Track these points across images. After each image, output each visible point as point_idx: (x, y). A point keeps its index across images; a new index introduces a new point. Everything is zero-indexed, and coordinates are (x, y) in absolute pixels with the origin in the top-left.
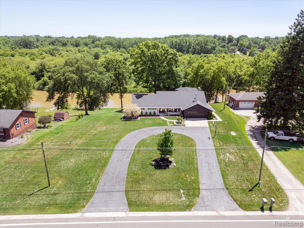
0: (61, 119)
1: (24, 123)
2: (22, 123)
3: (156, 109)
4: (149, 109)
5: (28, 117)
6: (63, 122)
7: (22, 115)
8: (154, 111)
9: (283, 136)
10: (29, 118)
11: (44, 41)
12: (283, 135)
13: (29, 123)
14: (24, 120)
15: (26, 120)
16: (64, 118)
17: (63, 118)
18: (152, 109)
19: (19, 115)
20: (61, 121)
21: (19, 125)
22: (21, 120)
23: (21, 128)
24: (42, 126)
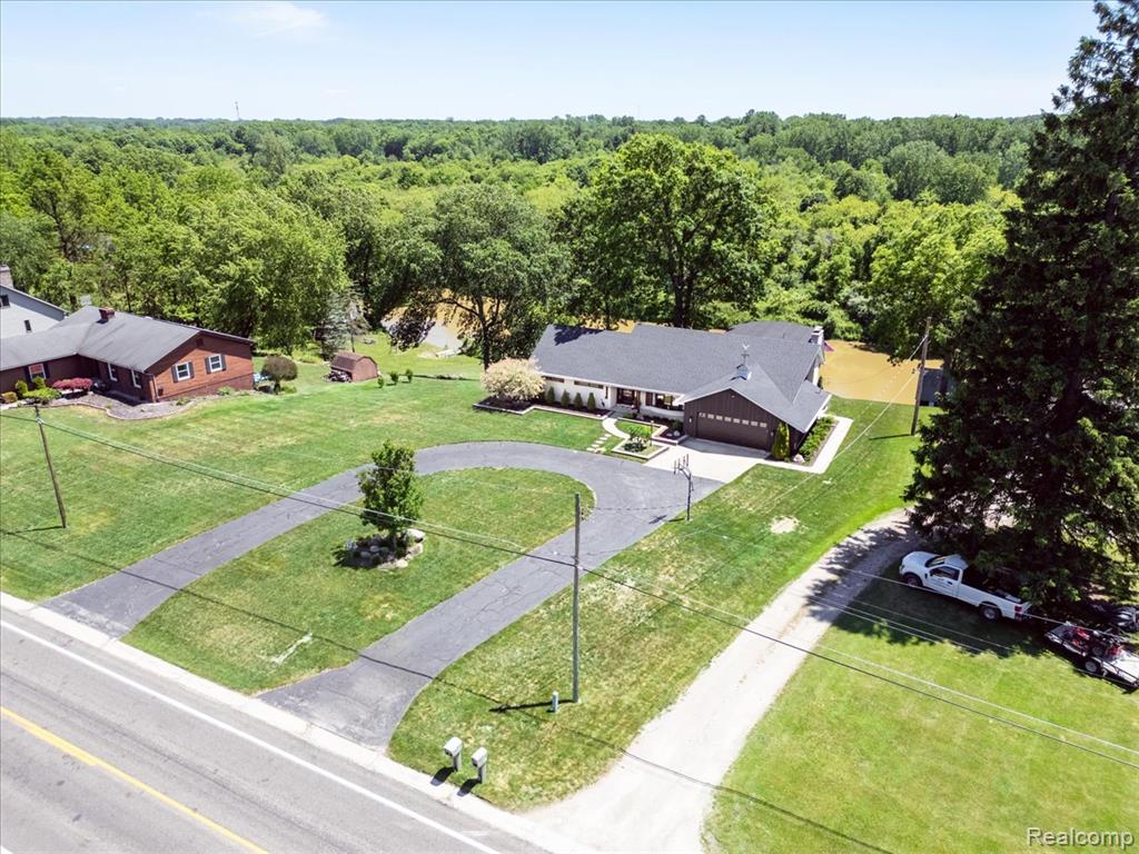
0: (344, 377)
1: (208, 368)
2: (199, 366)
3: (601, 387)
4: (576, 383)
5: (224, 352)
6: (346, 384)
7: (202, 344)
8: (591, 395)
9: (957, 583)
10: (227, 357)
11: (593, 137)
12: (956, 578)
13: (224, 370)
14: (206, 360)
15: (217, 358)
16: (354, 375)
17: (350, 375)
18: (589, 385)
19: (190, 340)
20: (341, 380)
21: (188, 370)
22: (196, 357)
23: (192, 377)
24: (271, 384)
